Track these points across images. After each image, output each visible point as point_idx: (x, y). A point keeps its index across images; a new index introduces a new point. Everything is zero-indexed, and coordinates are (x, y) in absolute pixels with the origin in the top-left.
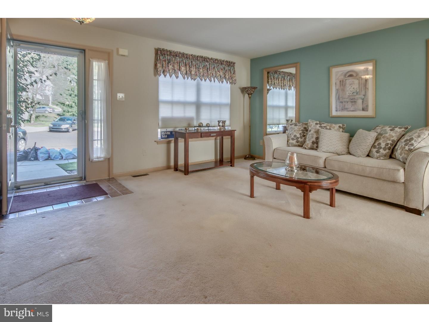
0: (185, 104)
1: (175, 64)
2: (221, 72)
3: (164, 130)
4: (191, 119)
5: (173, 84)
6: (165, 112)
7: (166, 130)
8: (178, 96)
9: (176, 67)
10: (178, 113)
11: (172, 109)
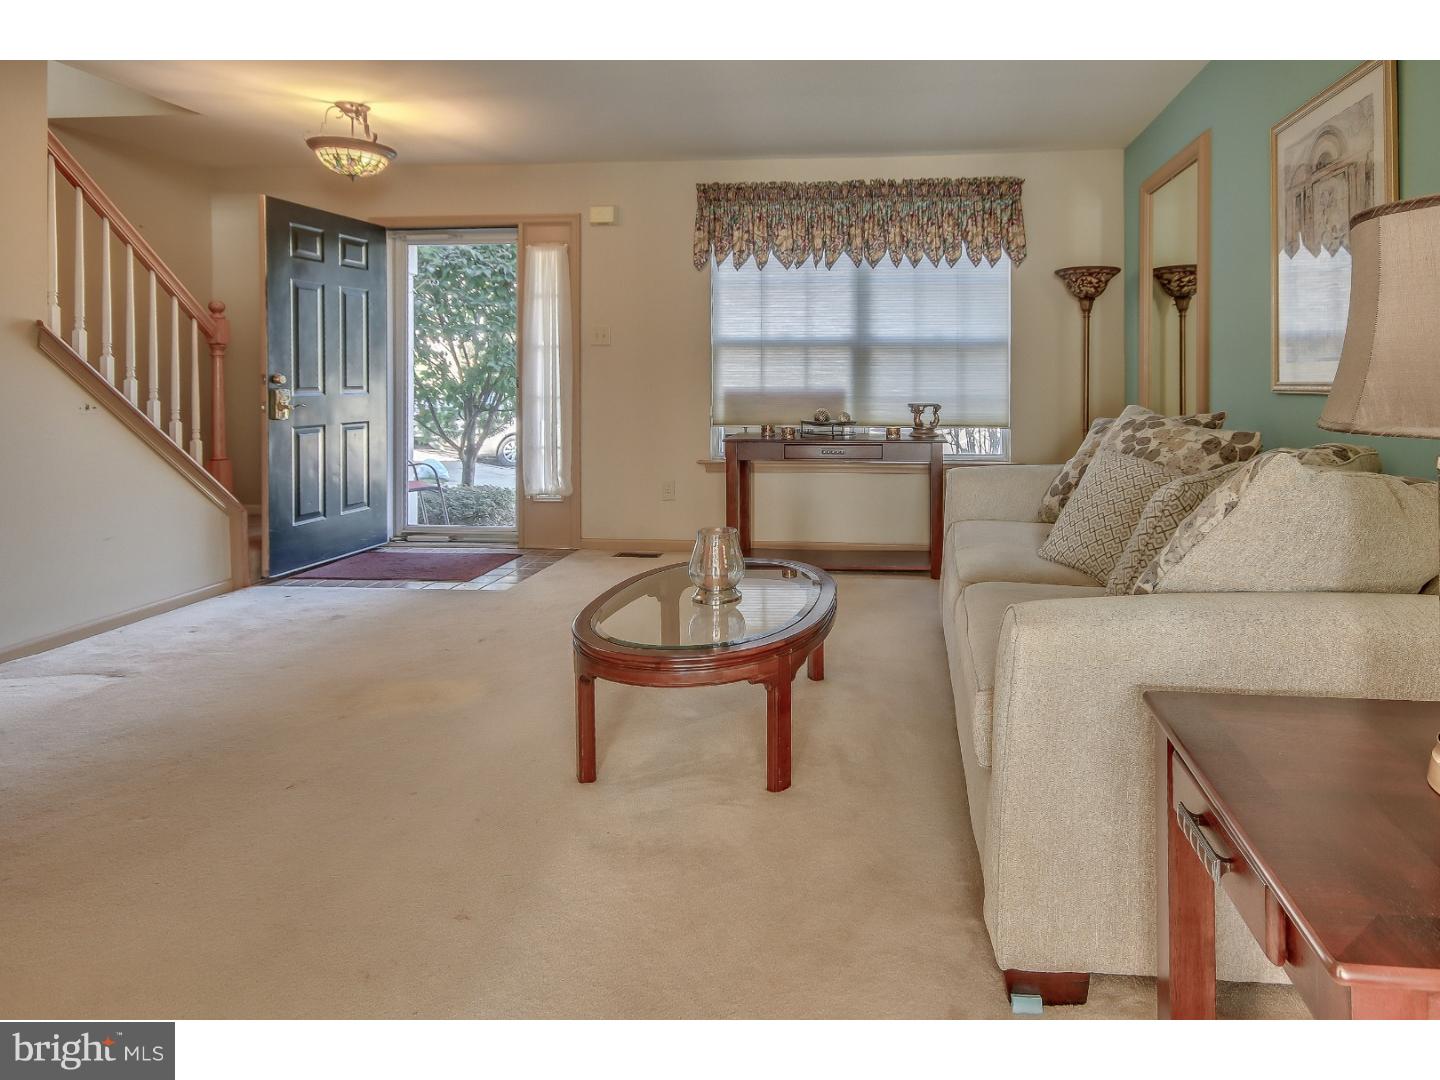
0: (807, 347)
1: (753, 225)
2: (945, 225)
3: (736, 430)
4: (836, 398)
5: (763, 285)
6: (734, 375)
7: (743, 430)
8: (785, 323)
9: (759, 233)
10: (785, 376)
11: (762, 365)
